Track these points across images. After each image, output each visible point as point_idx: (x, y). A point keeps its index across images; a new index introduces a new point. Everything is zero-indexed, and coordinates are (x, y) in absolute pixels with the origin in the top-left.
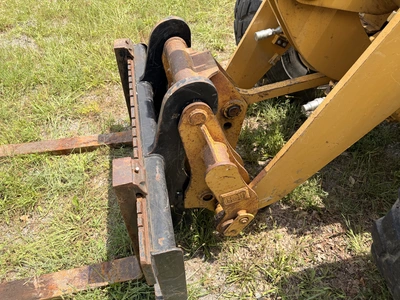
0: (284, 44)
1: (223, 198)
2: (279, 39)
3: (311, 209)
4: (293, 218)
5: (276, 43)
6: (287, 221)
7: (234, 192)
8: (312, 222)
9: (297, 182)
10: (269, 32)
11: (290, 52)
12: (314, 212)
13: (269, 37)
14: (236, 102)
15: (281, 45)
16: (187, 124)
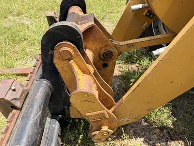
0: (151, 16)
1: (88, 117)
2: (148, 12)
3: (162, 128)
4: (149, 133)
5: (146, 15)
6: (145, 134)
7: (95, 113)
8: (162, 138)
9: (148, 110)
10: (140, 6)
11: (159, 25)
12: (165, 131)
13: (140, 9)
14: (109, 49)
15: (149, 16)
16: (59, 58)
